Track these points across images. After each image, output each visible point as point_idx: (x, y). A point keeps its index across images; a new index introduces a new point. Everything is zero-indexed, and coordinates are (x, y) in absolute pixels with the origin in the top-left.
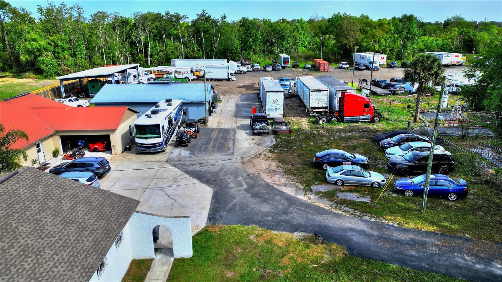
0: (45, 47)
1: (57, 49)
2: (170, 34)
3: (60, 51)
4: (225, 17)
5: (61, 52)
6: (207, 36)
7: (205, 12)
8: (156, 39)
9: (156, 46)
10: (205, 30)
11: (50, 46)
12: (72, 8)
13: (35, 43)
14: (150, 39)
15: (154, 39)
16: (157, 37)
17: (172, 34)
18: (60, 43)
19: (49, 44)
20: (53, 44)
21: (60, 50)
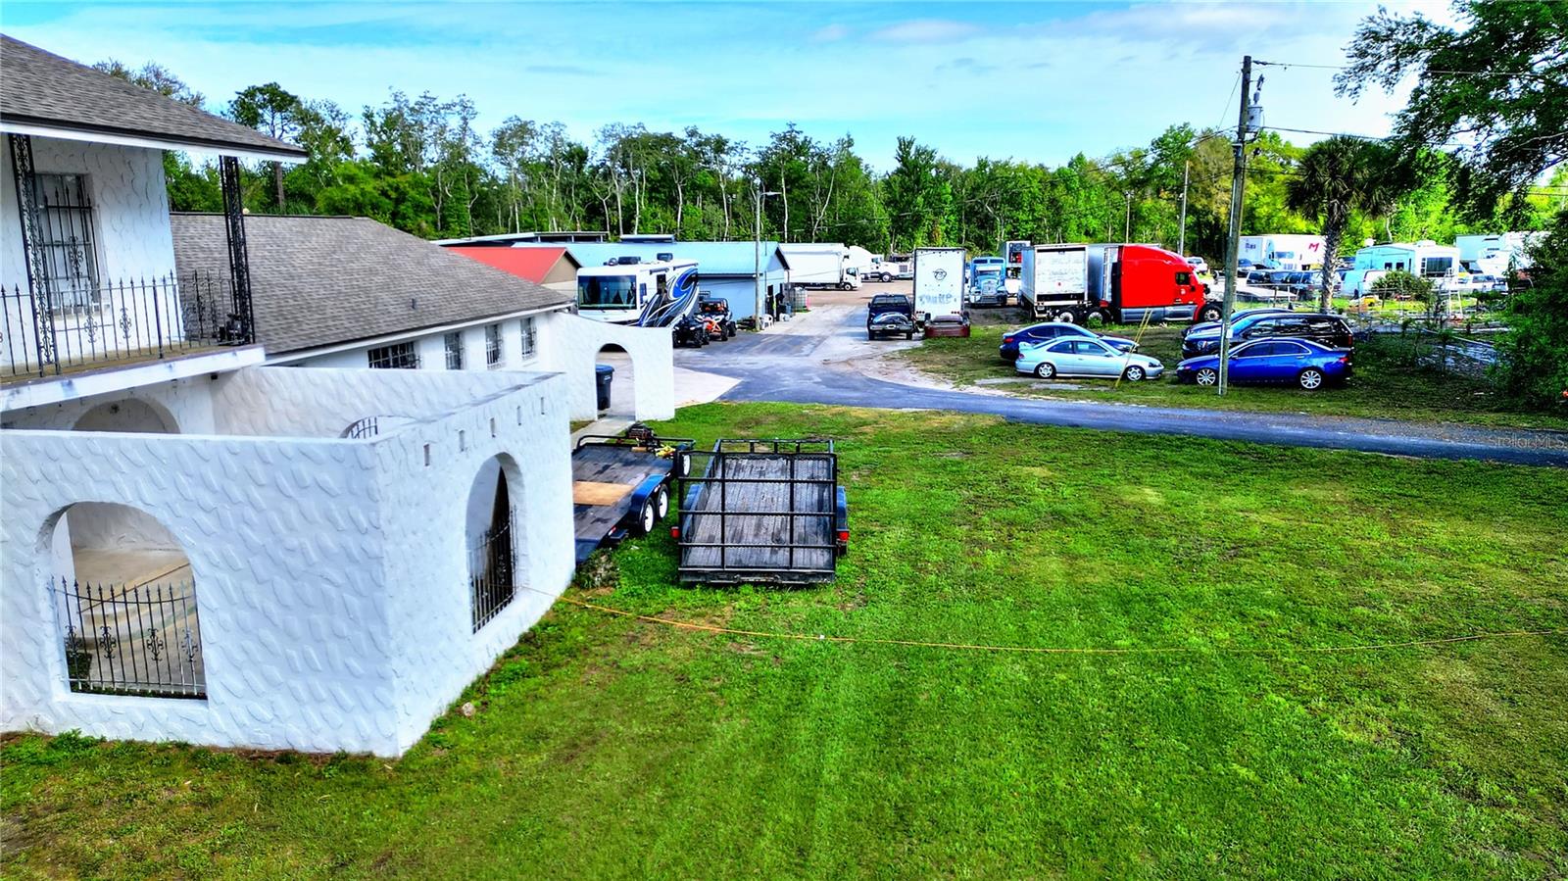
0: (374, 201)
1: (402, 207)
2: (695, 187)
3: (410, 212)
4: (850, 143)
5: (411, 215)
6: (796, 192)
7: (796, 128)
8: (657, 199)
9: (654, 215)
10: (793, 176)
11: (387, 201)
12: (448, 107)
13: (352, 188)
14: (639, 199)
15: (650, 199)
16: (659, 192)
17: (699, 187)
18: (412, 193)
19: (384, 193)
20: (394, 195)
21: (410, 210)
